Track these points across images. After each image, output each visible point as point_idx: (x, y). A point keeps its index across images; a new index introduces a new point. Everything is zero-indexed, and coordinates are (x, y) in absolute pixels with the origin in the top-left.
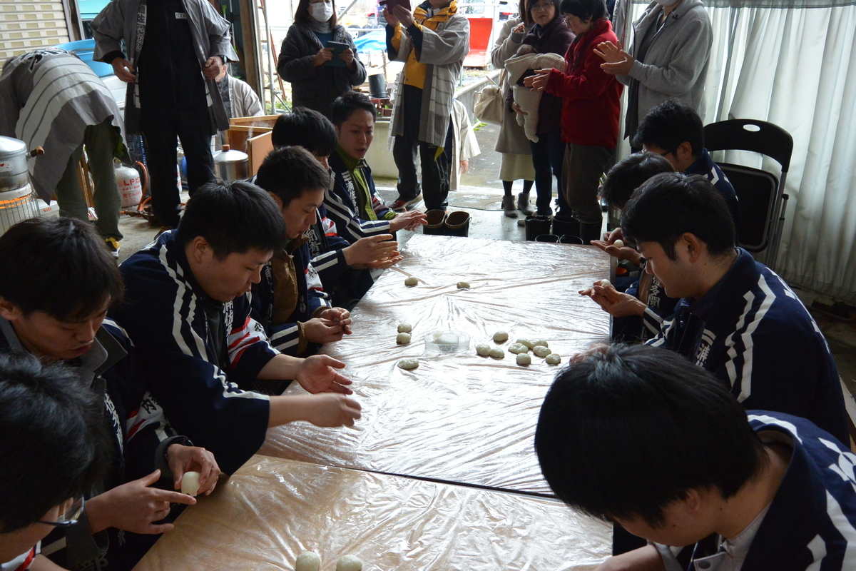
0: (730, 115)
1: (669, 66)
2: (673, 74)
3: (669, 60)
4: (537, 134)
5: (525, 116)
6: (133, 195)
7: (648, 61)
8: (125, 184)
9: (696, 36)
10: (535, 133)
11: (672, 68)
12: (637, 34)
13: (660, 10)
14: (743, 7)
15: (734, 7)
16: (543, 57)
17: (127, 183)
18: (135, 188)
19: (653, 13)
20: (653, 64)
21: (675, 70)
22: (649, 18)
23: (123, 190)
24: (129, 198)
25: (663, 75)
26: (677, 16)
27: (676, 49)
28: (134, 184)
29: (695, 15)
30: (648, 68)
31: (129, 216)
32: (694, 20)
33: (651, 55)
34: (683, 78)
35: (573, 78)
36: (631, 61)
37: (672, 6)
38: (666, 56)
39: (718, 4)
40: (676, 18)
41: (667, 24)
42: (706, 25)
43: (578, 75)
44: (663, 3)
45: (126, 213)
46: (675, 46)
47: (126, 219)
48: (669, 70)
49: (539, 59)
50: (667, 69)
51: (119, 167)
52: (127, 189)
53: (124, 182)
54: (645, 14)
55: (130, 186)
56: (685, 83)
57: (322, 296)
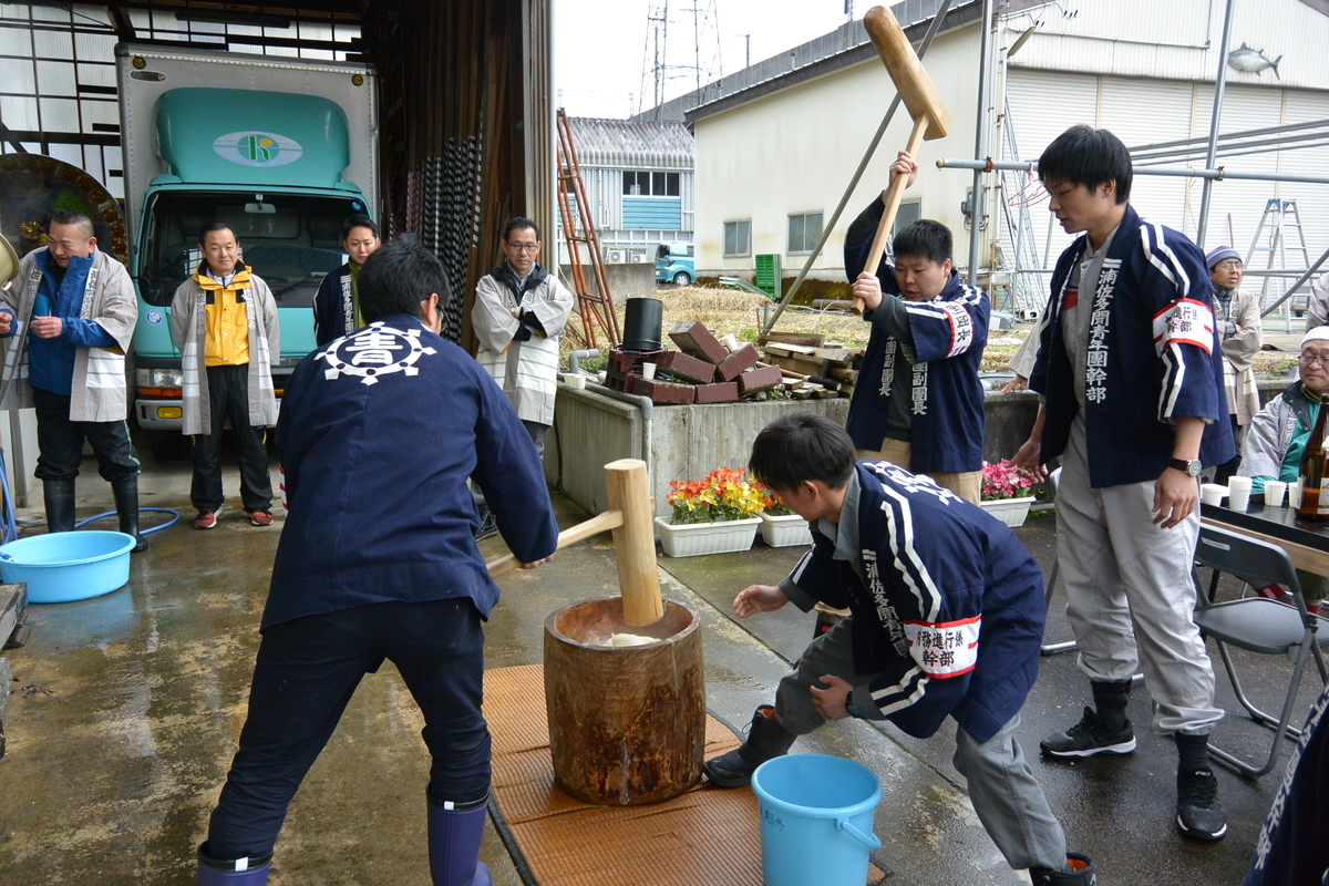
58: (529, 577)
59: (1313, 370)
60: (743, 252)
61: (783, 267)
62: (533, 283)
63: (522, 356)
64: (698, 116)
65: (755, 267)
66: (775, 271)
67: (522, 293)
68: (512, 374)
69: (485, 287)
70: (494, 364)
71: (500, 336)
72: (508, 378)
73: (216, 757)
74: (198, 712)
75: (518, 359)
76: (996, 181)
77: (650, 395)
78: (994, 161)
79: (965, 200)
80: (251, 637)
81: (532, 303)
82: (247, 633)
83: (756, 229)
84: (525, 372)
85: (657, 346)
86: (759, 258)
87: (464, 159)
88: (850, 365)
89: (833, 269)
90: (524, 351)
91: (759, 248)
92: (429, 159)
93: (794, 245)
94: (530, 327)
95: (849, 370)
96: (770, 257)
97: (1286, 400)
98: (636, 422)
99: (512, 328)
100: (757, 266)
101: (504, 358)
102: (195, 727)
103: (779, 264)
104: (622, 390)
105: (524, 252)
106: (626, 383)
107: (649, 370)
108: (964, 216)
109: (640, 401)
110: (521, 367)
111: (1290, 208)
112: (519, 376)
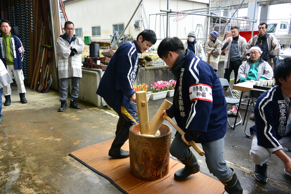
58: (78, 119)
59: (253, 56)
60: (81, 36)
61: (91, 39)
62: (73, 39)
63: (72, 59)
64: (66, 3)
65: (84, 39)
66: (89, 40)
67: (71, 42)
68: (70, 65)
69: (60, 40)
70: (64, 62)
71: (66, 54)
72: (69, 66)
73: (19, 189)
74: (3, 175)
75: (71, 60)
76: (141, 19)
77: (101, 69)
78: (172, 11)
79: (135, 23)
80: (5, 147)
81: (74, 45)
82: (3, 146)
83: (83, 30)
84: (74, 64)
85: (99, 56)
86: (85, 37)
87: (24, 7)
88: (144, 59)
89: (104, 40)
90: (73, 58)
91: (85, 35)
92: (9, 7)
93: (94, 34)
94: (74, 52)
95: (144, 61)
96: (88, 37)
97: (247, 62)
98: (98, 76)
99: (69, 52)
100: (85, 39)
101: (67, 60)
102: (5, 180)
103: (90, 39)
104: (91, 68)
105: (71, 31)
106: (92, 66)
107: (99, 62)
108: (134, 27)
109: (99, 70)
110: (72, 62)
111: (201, 26)
112: (72, 65)
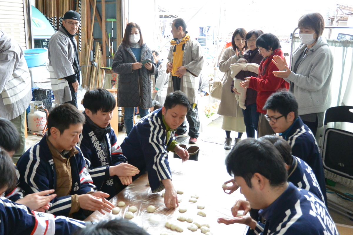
0: (342, 103)
1: (309, 76)
2: (312, 80)
3: (309, 72)
4: (245, 105)
5: (239, 95)
6: (42, 125)
7: (298, 73)
8: (38, 120)
9: (323, 60)
10: (244, 104)
11: (311, 77)
12: (294, 58)
13: (306, 46)
14: (349, 47)
15: (344, 47)
16: (250, 65)
17: (39, 119)
18: (43, 122)
19: (302, 48)
20: (301, 74)
21: (313, 78)
22: (300, 50)
23: (37, 122)
24: (39, 127)
25: (306, 80)
26: (313, 50)
27: (312, 67)
28: (43, 120)
29: (322, 50)
30: (298, 76)
31: (37, 136)
32: (322, 52)
33: (300, 70)
34: (318, 83)
35: (262, 81)
36: (289, 72)
37: (311, 45)
38: (307, 70)
39: (336, 44)
40: (312, 51)
41: (308, 54)
42: (328, 56)
43: (264, 79)
44: (306, 43)
45: (36, 135)
46: (312, 66)
47: (36, 137)
48: (309, 78)
49: (248, 66)
50: (309, 77)
51: (36, 111)
52: (39, 122)
53: (38, 118)
54: (299, 48)
55: (40, 121)
56: (318, 85)
57: (92, 187)
